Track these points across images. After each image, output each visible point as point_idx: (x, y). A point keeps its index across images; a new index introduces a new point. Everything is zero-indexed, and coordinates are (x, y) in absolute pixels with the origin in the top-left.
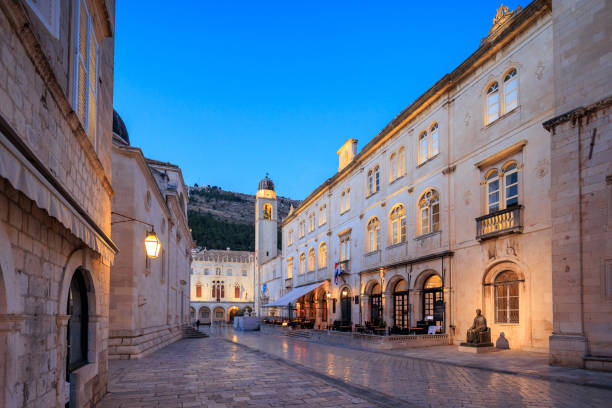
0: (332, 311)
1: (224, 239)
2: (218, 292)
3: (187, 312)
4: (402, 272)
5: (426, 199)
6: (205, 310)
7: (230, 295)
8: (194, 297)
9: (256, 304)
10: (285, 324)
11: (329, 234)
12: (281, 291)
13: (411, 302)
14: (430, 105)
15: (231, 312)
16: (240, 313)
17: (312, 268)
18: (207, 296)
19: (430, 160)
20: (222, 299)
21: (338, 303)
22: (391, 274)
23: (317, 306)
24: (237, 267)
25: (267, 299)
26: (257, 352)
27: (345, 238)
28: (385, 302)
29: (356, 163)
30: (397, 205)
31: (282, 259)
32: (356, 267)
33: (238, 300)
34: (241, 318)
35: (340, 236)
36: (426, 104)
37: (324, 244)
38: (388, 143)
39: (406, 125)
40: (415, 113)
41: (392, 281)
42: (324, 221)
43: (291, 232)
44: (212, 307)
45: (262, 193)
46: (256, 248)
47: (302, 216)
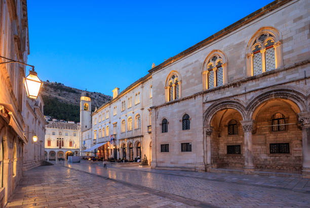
0: (110, 154)
2: (60, 143)
3: (43, 154)
4: (131, 141)
5: (137, 117)
6: (52, 153)
7: (67, 145)
8: (46, 146)
9: (81, 150)
10: (90, 159)
11: (110, 123)
12: (91, 145)
13: (133, 151)
15: (67, 154)
16: (72, 155)
17: (103, 136)
18: (54, 145)
19: (138, 104)
20: (62, 147)
21: (113, 151)
22: (128, 141)
23: (105, 151)
24: (71, 132)
25: (85, 148)
26: (78, 170)
27: (115, 125)
28: (127, 151)
29: (118, 98)
30: (130, 117)
31: (92, 130)
32: (118, 137)
33: (71, 148)
34: (71, 157)
35: (113, 124)
37: (108, 126)
41: (129, 143)
42: (108, 117)
43: (95, 119)
44: (56, 151)
45: (83, 98)
46: (81, 123)
47: (100, 113)
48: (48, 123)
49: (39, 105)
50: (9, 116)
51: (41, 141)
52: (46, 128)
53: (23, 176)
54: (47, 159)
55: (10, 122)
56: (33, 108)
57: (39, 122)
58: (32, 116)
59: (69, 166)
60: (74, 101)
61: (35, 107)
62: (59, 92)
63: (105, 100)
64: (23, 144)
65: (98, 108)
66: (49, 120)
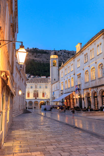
0: (76, 103)
1: (39, 70)
2: (36, 95)
3: (24, 104)
4: (95, 89)
5: (100, 66)
6: (31, 103)
7: (40, 96)
8: (27, 98)
9: (51, 100)
10: (58, 108)
11: (74, 74)
12: (59, 95)
13: (98, 100)
14: (99, 37)
15: (41, 103)
16: (44, 104)
17: (69, 87)
18: (31, 97)
19: (100, 54)
20: (37, 98)
21: (78, 100)
22: (92, 90)
23: (71, 101)
24: (43, 85)
25: (54, 98)
26: (49, 118)
27: (79, 76)
28: (92, 100)
29: (81, 52)
30: (93, 67)
31: (59, 82)
32: (83, 87)
33: (43, 98)
34: (44, 106)
35: (78, 76)
36: (98, 37)
37: (73, 78)
38: (89, 47)
39: (93, 42)
40: (95, 39)
41: (93, 92)
42: (73, 70)
43: (62, 72)
44: (33, 101)
45: (52, 57)
46: (50, 77)
47: (65, 67)
48: (28, 79)
49: (23, 67)
50: (7, 79)
51: (24, 94)
52: (27, 83)
53: (12, 121)
54: (27, 108)
55: (8, 83)
56: (19, 70)
57: (23, 80)
58: (18, 75)
59: (42, 114)
60: (45, 60)
61: (20, 69)
62: (35, 55)
63: (70, 55)
64: (13, 97)
65: (64, 62)
66: (29, 77)
